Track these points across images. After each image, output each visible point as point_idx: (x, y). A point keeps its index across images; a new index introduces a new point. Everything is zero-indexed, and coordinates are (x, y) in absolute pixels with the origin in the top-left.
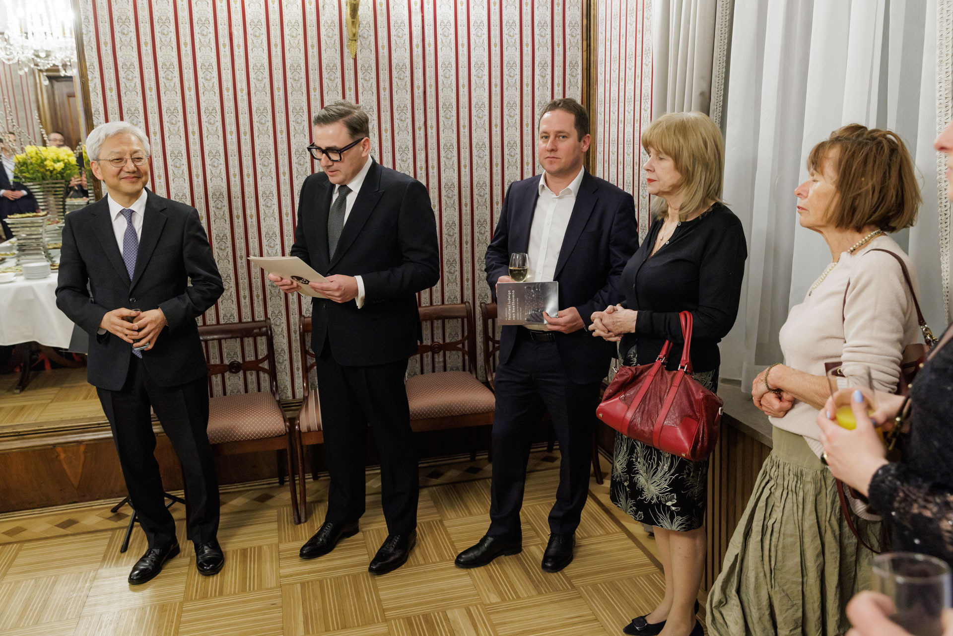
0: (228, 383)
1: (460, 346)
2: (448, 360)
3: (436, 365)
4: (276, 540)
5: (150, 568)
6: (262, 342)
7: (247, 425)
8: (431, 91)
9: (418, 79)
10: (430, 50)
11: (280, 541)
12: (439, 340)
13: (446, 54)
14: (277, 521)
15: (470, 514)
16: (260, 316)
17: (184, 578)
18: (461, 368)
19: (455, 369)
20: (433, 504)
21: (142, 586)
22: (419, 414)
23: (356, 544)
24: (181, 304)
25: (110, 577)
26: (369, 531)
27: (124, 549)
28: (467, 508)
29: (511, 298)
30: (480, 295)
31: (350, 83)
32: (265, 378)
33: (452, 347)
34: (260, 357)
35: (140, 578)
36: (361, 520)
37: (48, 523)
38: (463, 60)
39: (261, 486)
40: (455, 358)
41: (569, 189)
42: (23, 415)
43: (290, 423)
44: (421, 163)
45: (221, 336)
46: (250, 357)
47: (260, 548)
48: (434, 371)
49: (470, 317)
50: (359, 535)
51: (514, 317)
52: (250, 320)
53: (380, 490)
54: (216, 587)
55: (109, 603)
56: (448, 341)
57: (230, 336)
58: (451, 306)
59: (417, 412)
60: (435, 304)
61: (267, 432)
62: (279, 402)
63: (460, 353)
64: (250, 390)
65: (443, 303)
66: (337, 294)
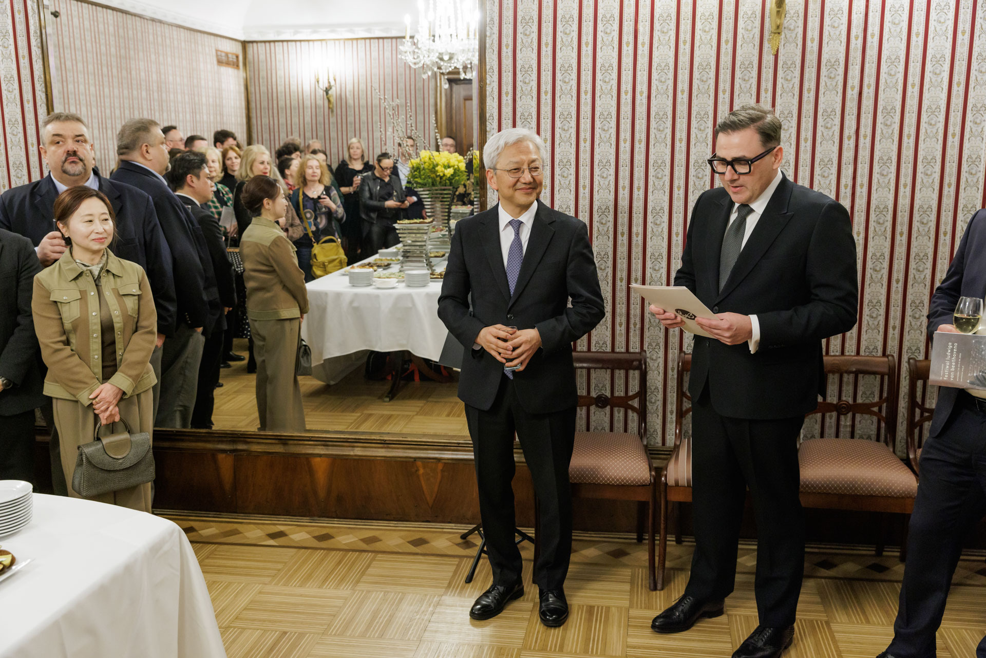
0: (593, 418)
1: (876, 409)
2: (858, 425)
3: (842, 429)
4: (626, 603)
5: (492, 605)
6: (635, 375)
7: (610, 469)
8: (869, 93)
9: (853, 78)
10: (872, 42)
11: (631, 606)
12: (848, 398)
13: (894, 46)
14: (631, 583)
15: (868, 622)
16: (635, 347)
17: (526, 624)
18: (874, 437)
19: (865, 437)
20: (819, 600)
21: (483, 622)
22: (812, 486)
23: (719, 628)
24: (558, 326)
25: (452, 606)
26: (736, 615)
27: (469, 579)
28: (864, 613)
29: (952, 352)
30: (909, 348)
31: (767, 84)
32: (633, 417)
33: (865, 409)
34: (631, 394)
35: (482, 614)
36: (728, 601)
37: (401, 537)
39: (617, 539)
40: (867, 424)
42: (390, 424)
43: (656, 473)
44: (846, 179)
45: (591, 365)
46: (620, 392)
47: (608, 608)
48: (837, 436)
49: (893, 374)
50: (723, 619)
51: (952, 376)
52: (623, 350)
53: (755, 570)
54: (557, 641)
55: (449, 633)
56: (859, 401)
57: (600, 366)
58: (868, 358)
59: (810, 483)
60: (847, 354)
61: (630, 479)
62: (646, 447)
63: (875, 419)
64: (615, 429)
65: (858, 353)
66: (727, 334)
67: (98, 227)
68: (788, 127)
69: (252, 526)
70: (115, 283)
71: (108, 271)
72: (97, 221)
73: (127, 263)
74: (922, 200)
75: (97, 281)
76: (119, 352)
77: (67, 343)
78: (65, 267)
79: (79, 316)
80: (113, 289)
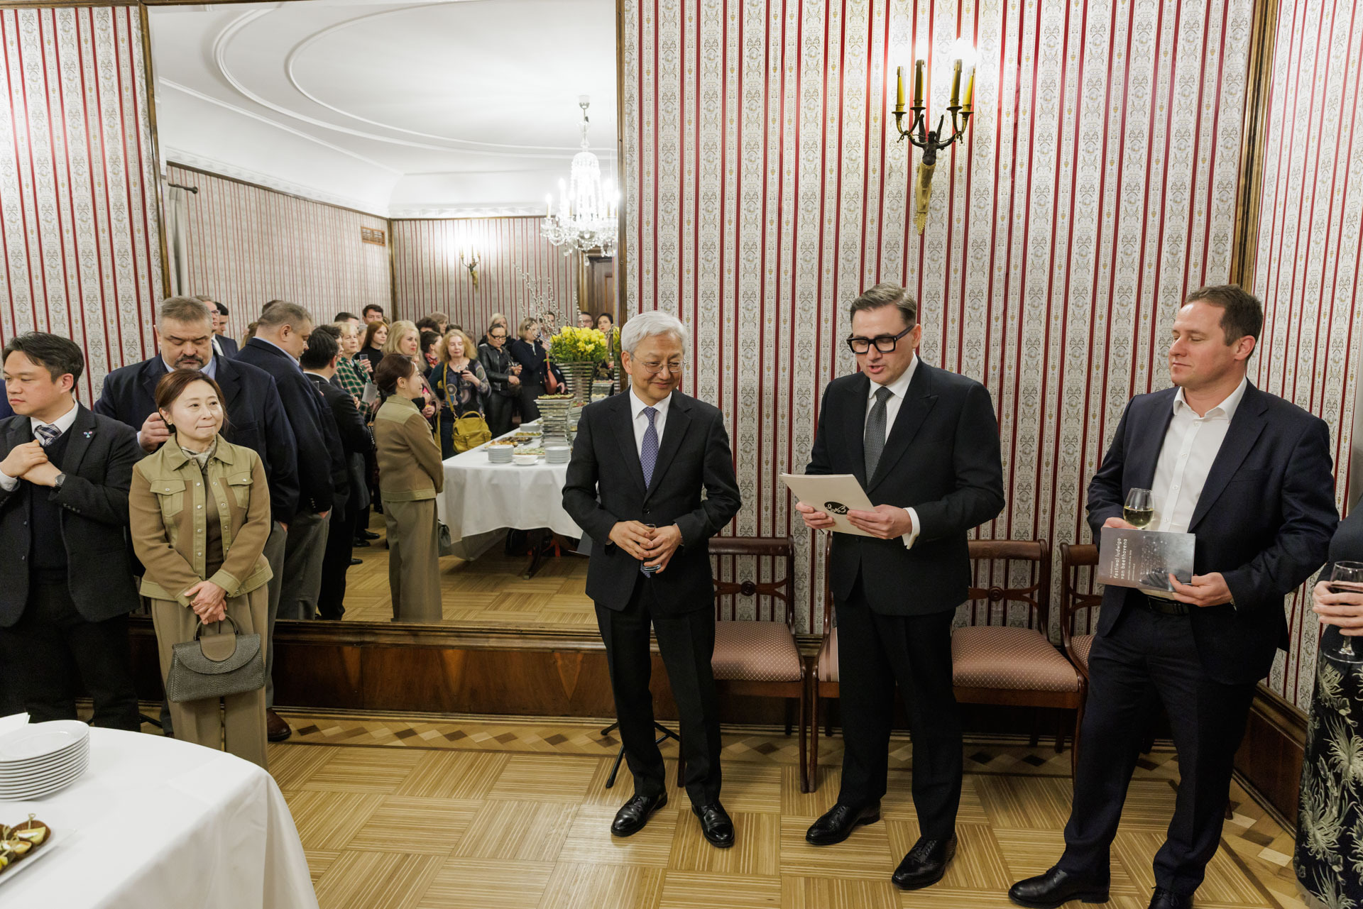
0: (738, 606)
1: (1027, 595)
2: (1009, 611)
3: (993, 615)
4: (777, 809)
5: (636, 819)
6: (781, 561)
7: (757, 664)
8: (1015, 274)
9: (1000, 258)
10: (1019, 223)
11: (783, 812)
12: (999, 583)
13: (1040, 227)
14: (781, 783)
15: (1031, 826)
16: (781, 533)
17: (670, 837)
18: (1026, 624)
19: (1017, 623)
20: (978, 800)
21: (625, 838)
22: (970, 680)
23: (876, 837)
24: (699, 519)
25: (592, 816)
26: (893, 821)
27: (610, 784)
29: (1122, 549)
30: (1060, 532)
31: (913, 264)
32: (781, 605)
33: (1017, 595)
34: (777, 580)
35: (625, 828)
36: (884, 803)
37: (539, 734)
38: (1062, 234)
39: (763, 733)
40: (1019, 611)
41: (1220, 409)
42: (530, 604)
43: (807, 667)
44: (994, 360)
45: (736, 551)
46: (766, 579)
47: (759, 815)
48: (989, 624)
49: (1046, 558)
50: (879, 825)
51: (1123, 575)
52: (770, 535)
53: (910, 766)
54: (705, 858)
55: (588, 851)
56: (1011, 586)
57: (746, 551)
58: (1024, 543)
59: (967, 677)
60: (997, 538)
61: (779, 675)
62: (794, 636)
63: (1027, 605)
64: (762, 618)
65: (1009, 537)
66: (885, 528)
67: (205, 411)
68: (935, 307)
69: (380, 723)
70: (224, 472)
71: (216, 459)
72: (203, 406)
73: (240, 449)
74: (1071, 382)
75: (204, 472)
76: (225, 548)
77: (167, 538)
78: (169, 455)
79: (182, 509)
80: (221, 479)
